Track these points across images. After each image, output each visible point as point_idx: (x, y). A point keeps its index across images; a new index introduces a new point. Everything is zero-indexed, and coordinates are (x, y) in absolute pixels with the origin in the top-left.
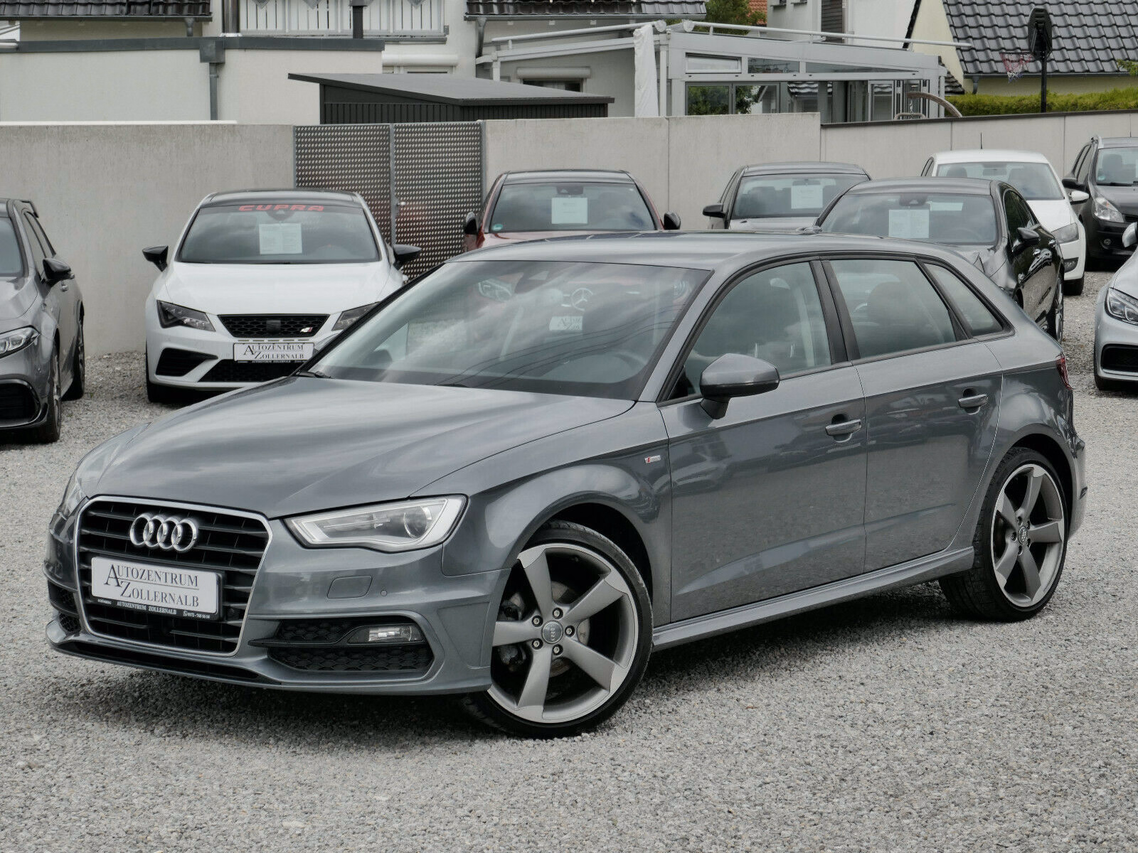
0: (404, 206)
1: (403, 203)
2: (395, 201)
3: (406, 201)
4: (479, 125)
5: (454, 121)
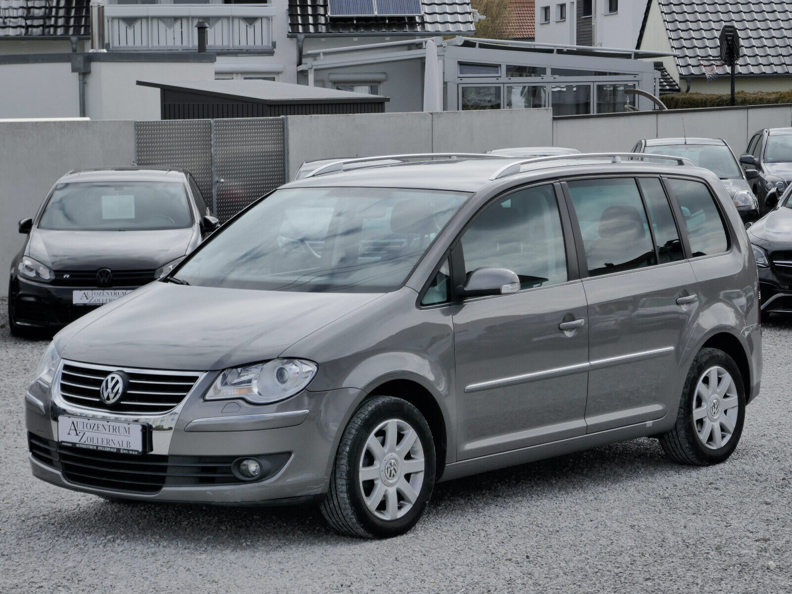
0: (222, 183)
1: (222, 180)
2: (216, 179)
3: (225, 179)
4: (283, 119)
5: (263, 116)
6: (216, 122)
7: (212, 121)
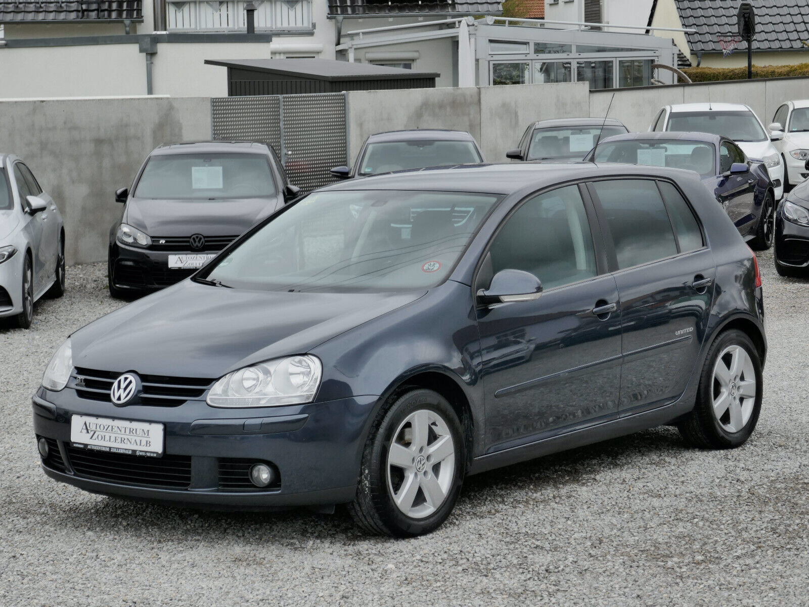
0: (291, 155)
2: (284, 151)
3: (292, 151)
4: (343, 95)
5: (325, 92)
6: (284, 98)
7: (280, 96)
